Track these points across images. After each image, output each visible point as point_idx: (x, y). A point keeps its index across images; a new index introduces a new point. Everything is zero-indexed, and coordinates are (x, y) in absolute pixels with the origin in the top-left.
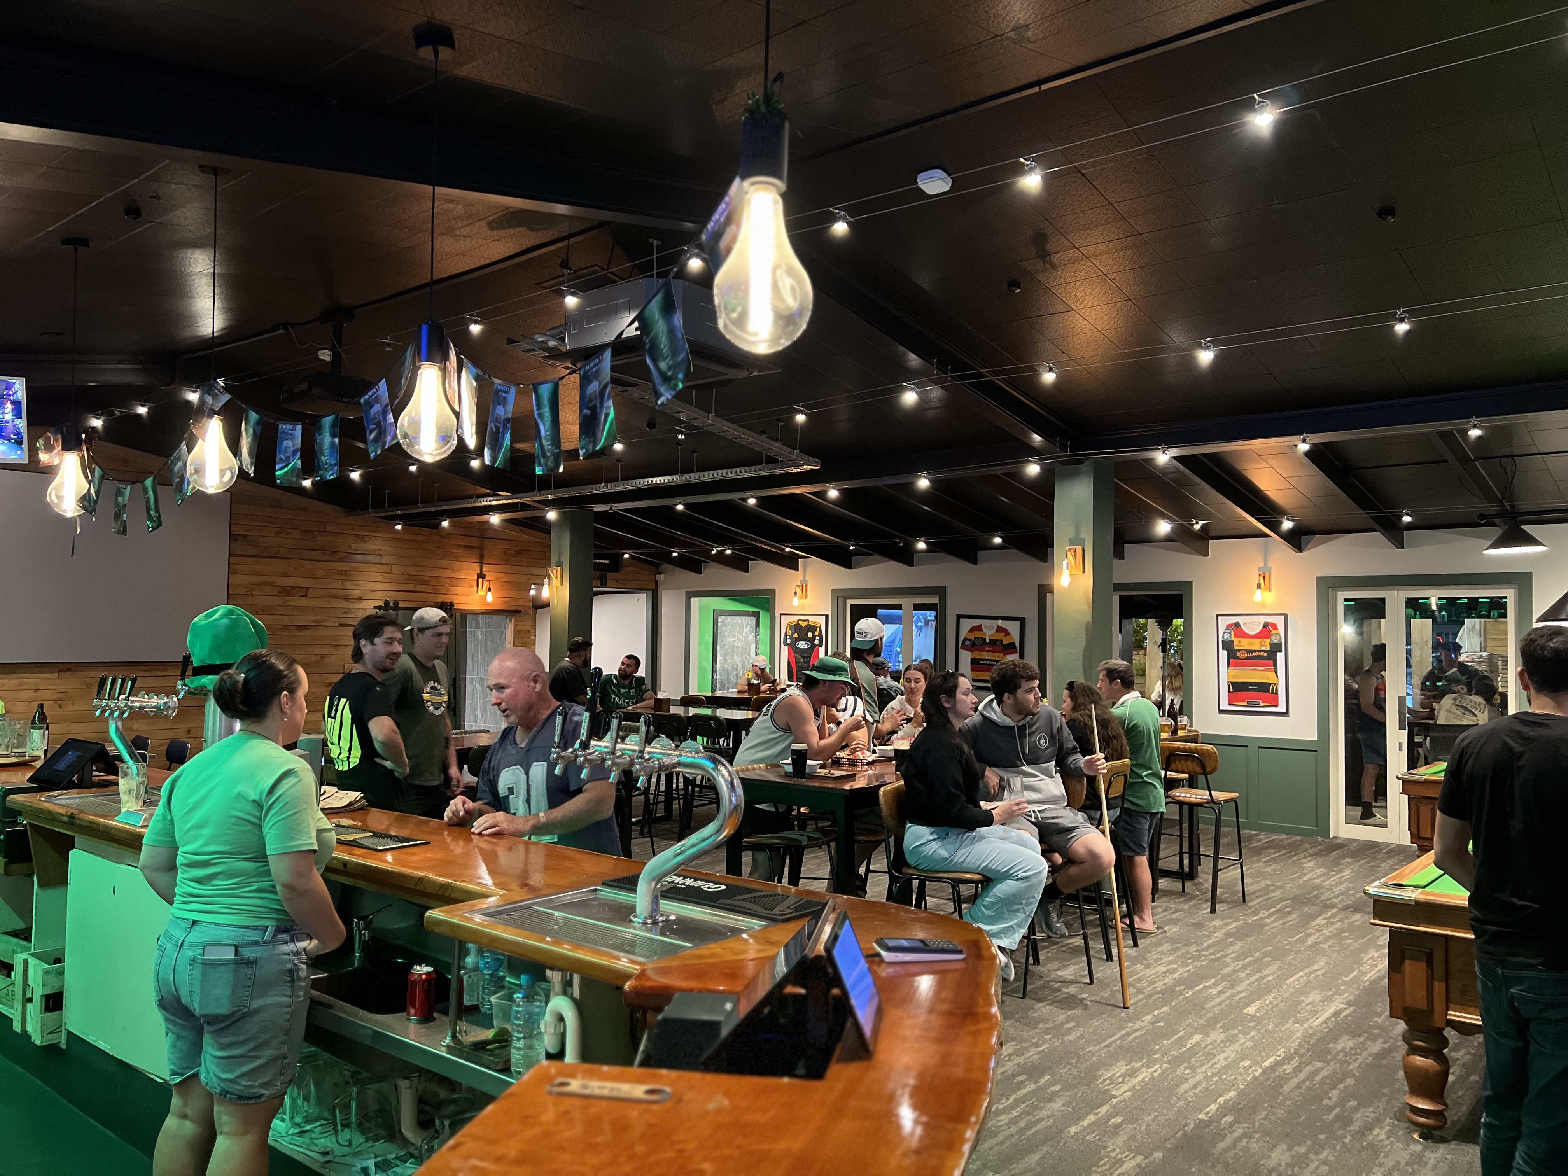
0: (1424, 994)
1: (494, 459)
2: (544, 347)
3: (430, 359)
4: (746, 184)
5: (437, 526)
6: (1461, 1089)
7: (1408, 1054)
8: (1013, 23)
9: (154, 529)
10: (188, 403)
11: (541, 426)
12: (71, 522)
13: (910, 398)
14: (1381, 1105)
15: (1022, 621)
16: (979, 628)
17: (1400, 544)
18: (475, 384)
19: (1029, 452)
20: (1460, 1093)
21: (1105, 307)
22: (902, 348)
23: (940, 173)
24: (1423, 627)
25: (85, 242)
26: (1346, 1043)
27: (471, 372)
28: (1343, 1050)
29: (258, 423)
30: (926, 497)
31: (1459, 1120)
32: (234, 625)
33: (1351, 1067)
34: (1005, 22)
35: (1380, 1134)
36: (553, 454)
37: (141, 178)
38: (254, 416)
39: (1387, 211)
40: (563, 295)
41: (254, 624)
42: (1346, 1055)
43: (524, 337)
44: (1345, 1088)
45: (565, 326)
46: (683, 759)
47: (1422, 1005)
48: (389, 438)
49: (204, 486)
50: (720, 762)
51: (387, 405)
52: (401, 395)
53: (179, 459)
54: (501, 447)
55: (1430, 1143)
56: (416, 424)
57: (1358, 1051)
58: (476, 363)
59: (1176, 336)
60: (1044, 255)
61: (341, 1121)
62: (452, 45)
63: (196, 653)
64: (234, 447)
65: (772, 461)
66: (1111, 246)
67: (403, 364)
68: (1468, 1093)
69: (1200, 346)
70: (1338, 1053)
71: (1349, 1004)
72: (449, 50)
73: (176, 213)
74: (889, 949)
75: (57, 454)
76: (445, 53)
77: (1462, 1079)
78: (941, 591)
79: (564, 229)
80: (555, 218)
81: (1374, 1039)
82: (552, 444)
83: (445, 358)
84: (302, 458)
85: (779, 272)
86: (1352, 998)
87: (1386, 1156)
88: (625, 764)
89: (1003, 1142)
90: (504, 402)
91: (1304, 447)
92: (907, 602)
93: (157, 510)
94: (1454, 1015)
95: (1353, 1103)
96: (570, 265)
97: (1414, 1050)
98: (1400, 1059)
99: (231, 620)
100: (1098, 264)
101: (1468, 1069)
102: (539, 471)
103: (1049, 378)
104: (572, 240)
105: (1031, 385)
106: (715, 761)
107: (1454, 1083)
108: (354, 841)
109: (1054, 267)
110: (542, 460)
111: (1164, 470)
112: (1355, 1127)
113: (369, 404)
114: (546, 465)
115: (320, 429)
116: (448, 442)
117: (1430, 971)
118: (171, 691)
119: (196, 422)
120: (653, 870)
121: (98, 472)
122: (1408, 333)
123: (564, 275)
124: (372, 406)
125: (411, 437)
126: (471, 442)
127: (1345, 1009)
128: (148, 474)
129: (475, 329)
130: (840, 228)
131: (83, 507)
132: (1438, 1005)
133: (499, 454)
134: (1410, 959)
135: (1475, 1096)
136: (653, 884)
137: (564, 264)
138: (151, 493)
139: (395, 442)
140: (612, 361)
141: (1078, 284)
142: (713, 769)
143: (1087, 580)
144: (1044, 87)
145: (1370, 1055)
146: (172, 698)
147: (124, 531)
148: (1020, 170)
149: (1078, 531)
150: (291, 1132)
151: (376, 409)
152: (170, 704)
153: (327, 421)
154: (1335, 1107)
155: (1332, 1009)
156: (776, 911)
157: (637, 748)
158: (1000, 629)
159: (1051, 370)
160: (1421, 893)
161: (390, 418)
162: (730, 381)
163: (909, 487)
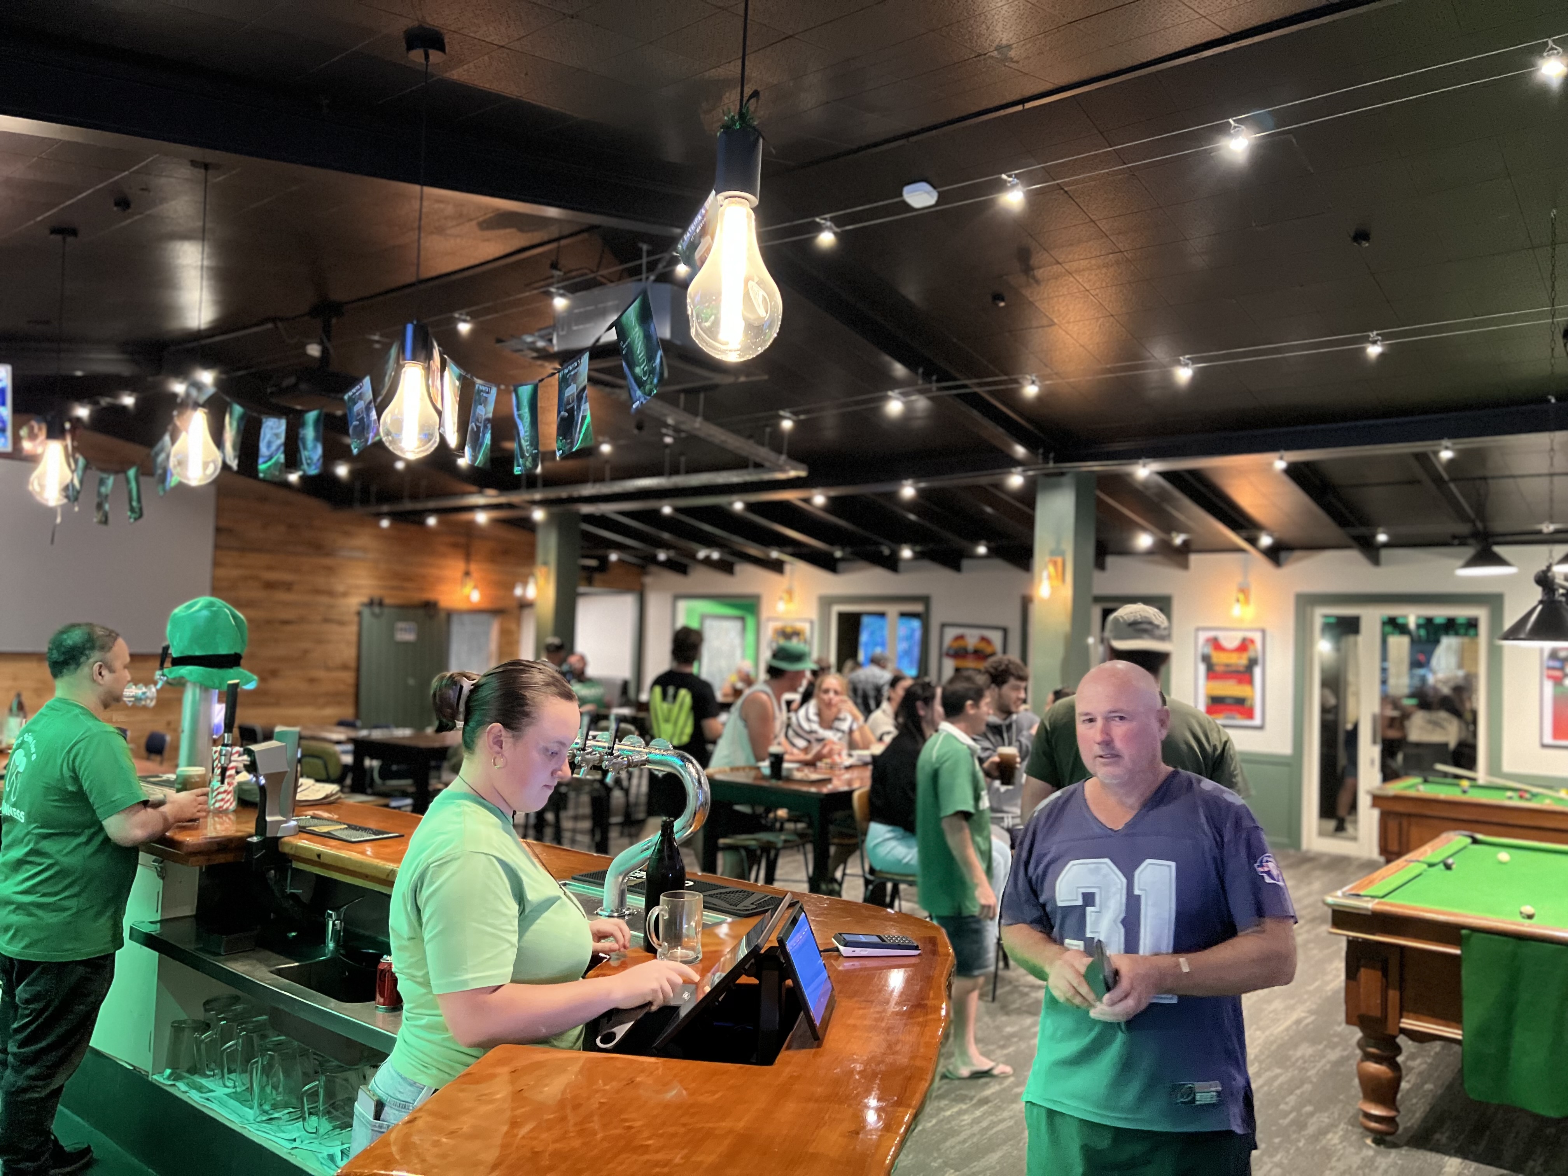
0: (1379, 1001)
1: (475, 457)
2: (533, 348)
3: (414, 358)
4: (720, 197)
5: (422, 523)
6: (1416, 1097)
7: (1362, 1060)
8: (996, 43)
9: (136, 519)
10: (175, 396)
11: (521, 427)
12: (51, 511)
13: (895, 407)
14: (1336, 1111)
15: (1005, 631)
16: (961, 637)
17: (1375, 561)
18: (457, 383)
19: (1011, 463)
20: (1414, 1101)
21: (1087, 323)
22: (887, 358)
23: (924, 186)
24: (1400, 645)
25: (74, 232)
26: (1305, 1050)
27: (454, 372)
28: (1302, 1057)
29: (242, 418)
30: (912, 506)
31: (1412, 1126)
32: (215, 616)
33: (1310, 1073)
34: (988, 42)
35: (1334, 1139)
36: (531, 454)
37: (132, 170)
38: (238, 409)
39: (1361, 236)
40: (550, 295)
41: (235, 617)
42: (1305, 1062)
43: (513, 336)
44: (1302, 1093)
45: (554, 327)
46: (651, 757)
47: (1376, 1013)
48: (371, 435)
49: (188, 479)
50: (688, 759)
51: (370, 403)
52: (384, 392)
53: (162, 450)
54: (481, 446)
55: (1382, 1148)
56: (398, 423)
57: (1317, 1058)
58: (459, 363)
59: (1158, 352)
60: (1028, 269)
61: (309, 1109)
62: (442, 49)
63: (175, 643)
64: (218, 439)
65: (758, 466)
66: (1093, 262)
67: (387, 362)
68: (1423, 1100)
69: (1178, 363)
70: (1297, 1060)
71: (1311, 1012)
72: (440, 53)
73: (165, 206)
74: (847, 944)
75: (42, 443)
76: (435, 56)
77: (1417, 1087)
78: (925, 600)
79: (554, 232)
80: (546, 222)
81: (1333, 1046)
82: (531, 445)
83: (429, 357)
84: (286, 452)
85: (751, 283)
86: (1314, 1007)
87: (1339, 1160)
88: (595, 760)
89: (965, 1141)
90: (484, 402)
91: (1280, 465)
92: (893, 610)
93: (139, 500)
94: (1408, 1023)
95: (1309, 1108)
96: (559, 266)
97: (1368, 1057)
98: (1355, 1067)
99: (212, 611)
100: (1080, 280)
101: (1424, 1077)
102: (517, 470)
103: (1031, 391)
104: (563, 242)
105: (1011, 397)
106: (683, 759)
107: (1408, 1091)
108: (328, 833)
109: (1037, 282)
110: (521, 461)
111: (1146, 484)
112: (1311, 1130)
113: (353, 401)
114: (525, 466)
115: (303, 424)
116: (430, 440)
117: (1384, 980)
118: (149, 682)
119: (180, 414)
120: (621, 865)
121: (81, 461)
122: (1382, 355)
123: (552, 277)
124: (355, 403)
125: (393, 435)
126: (453, 441)
127: (1306, 1018)
128: (131, 464)
129: (464, 328)
130: (826, 239)
131: (67, 497)
132: (1392, 1011)
133: (479, 452)
134: (1366, 966)
135: (1430, 1104)
136: (621, 878)
137: (554, 266)
138: (133, 485)
139: (377, 438)
140: (589, 364)
141: (1061, 299)
142: (681, 766)
143: (1067, 591)
144: (1028, 105)
145: (1329, 1062)
146: (150, 689)
147: (105, 521)
148: (1001, 186)
149: (1058, 542)
150: (258, 1119)
151: (360, 406)
152: (148, 694)
153: (311, 416)
154: (1291, 1112)
155: (1295, 1016)
156: (740, 907)
157: (606, 745)
158: (984, 639)
159: (1033, 382)
160: (1378, 903)
161: (374, 414)
162: (715, 387)
163: (893, 496)
